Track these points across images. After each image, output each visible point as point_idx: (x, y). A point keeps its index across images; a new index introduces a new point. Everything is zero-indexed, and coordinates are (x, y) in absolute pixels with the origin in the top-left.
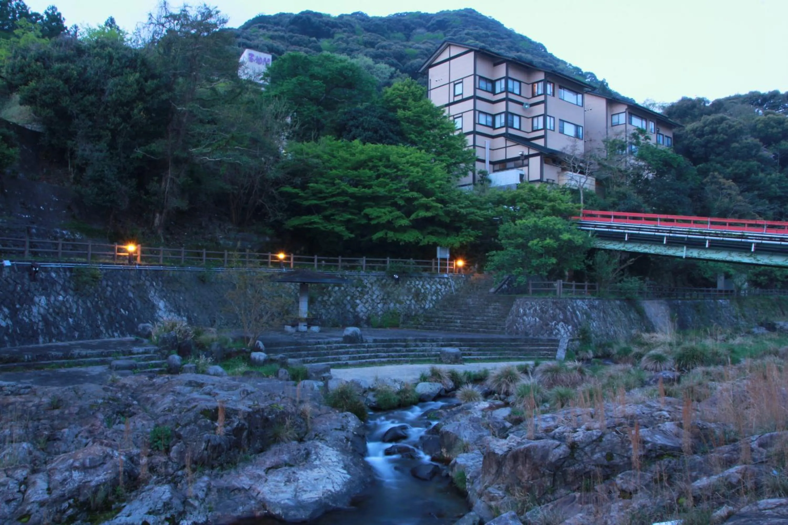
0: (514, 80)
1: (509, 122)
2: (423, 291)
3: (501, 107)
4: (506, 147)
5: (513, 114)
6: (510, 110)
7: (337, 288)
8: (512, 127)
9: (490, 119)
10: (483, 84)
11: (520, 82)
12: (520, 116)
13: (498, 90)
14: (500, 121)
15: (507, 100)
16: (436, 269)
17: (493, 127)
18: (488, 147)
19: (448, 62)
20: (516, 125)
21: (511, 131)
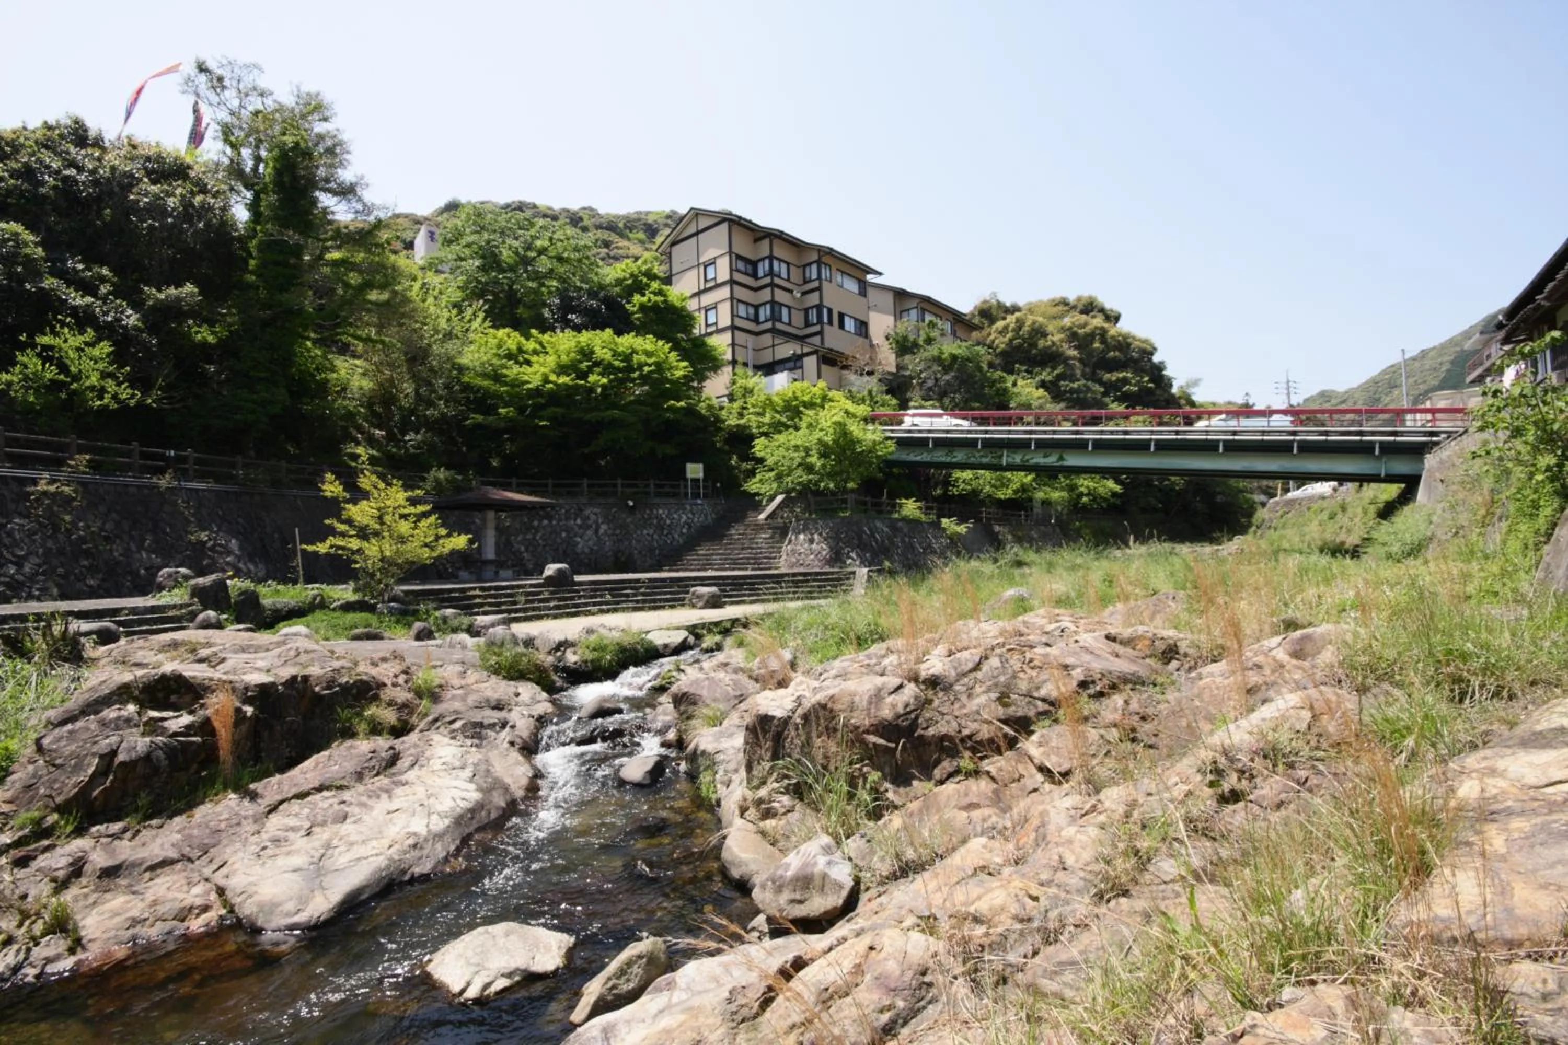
0: (780, 260)
1: (776, 314)
2: (668, 522)
3: (766, 295)
4: (773, 346)
5: (781, 305)
6: (777, 299)
7: (545, 522)
8: (780, 320)
9: (751, 311)
10: (741, 265)
11: (788, 264)
12: (789, 308)
13: (761, 274)
14: (765, 312)
15: (772, 285)
16: (686, 494)
17: (756, 320)
18: (750, 346)
19: (694, 239)
20: (785, 319)
21: (779, 326)
